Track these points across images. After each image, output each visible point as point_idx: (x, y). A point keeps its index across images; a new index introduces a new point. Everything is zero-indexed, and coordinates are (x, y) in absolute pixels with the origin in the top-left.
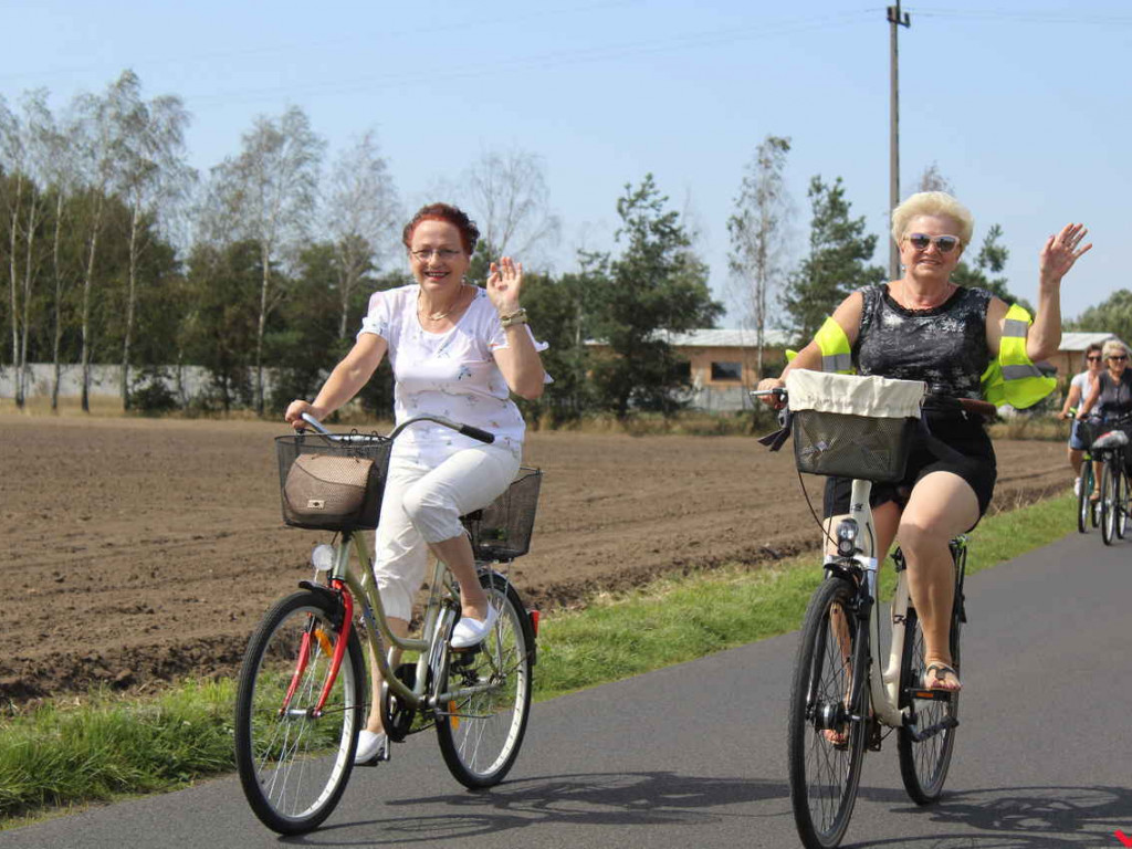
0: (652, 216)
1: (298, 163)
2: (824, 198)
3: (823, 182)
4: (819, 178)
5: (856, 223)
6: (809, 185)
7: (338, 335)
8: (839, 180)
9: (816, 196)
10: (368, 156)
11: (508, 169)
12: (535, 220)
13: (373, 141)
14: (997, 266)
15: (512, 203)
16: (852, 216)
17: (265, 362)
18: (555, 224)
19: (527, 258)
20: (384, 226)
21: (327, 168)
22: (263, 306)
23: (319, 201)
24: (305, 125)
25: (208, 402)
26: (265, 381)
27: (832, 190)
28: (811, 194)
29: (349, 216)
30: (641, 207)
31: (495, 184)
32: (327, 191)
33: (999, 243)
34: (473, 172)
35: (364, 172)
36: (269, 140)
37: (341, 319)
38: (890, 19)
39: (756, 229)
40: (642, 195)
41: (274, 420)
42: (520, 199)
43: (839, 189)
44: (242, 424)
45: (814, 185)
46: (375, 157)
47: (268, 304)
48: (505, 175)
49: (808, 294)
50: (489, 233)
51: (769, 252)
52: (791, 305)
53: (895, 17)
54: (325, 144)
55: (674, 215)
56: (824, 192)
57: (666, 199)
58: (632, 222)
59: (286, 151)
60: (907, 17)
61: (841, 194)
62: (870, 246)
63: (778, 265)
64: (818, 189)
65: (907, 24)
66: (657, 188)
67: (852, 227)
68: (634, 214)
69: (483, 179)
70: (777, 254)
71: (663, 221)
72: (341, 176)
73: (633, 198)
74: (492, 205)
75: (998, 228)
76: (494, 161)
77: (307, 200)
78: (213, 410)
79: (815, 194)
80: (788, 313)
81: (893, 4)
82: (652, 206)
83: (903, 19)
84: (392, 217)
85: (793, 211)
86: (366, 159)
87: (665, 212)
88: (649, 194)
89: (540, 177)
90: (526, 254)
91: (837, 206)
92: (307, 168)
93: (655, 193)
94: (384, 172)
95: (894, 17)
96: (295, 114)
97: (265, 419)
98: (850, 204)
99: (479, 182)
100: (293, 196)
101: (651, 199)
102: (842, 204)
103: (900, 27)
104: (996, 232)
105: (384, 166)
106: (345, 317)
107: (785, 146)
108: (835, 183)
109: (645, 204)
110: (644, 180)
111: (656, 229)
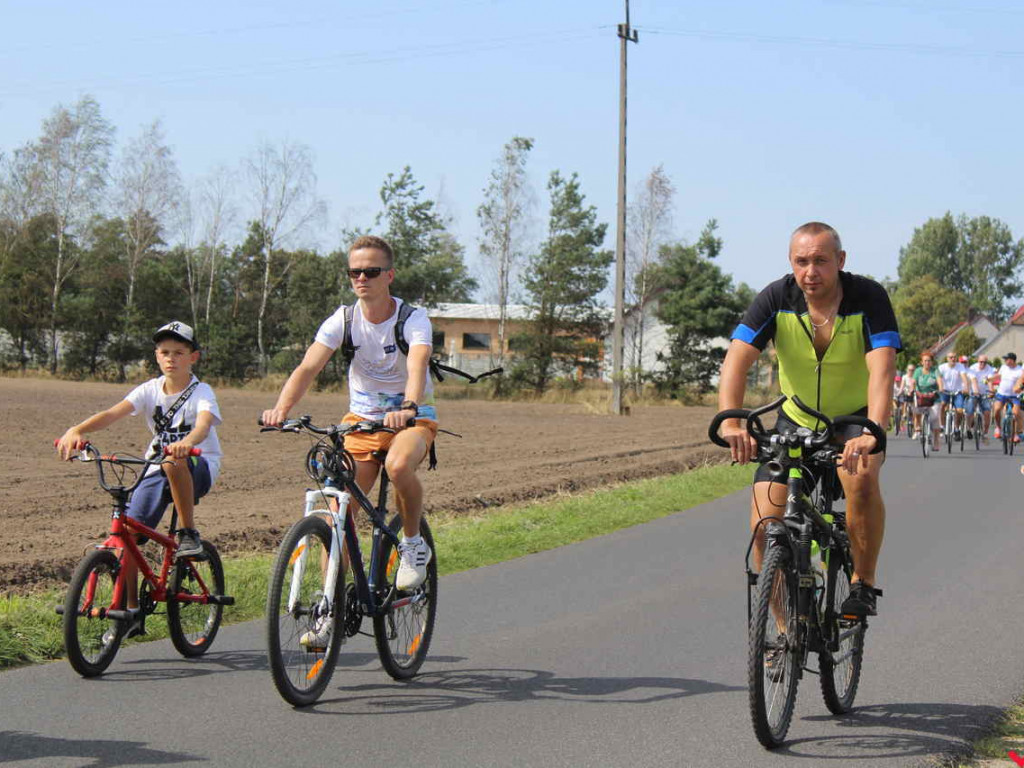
0: (410, 202)
1: (90, 147)
2: (562, 190)
3: (561, 176)
4: (557, 173)
5: (588, 212)
6: (548, 178)
7: (125, 303)
8: (575, 175)
9: (554, 189)
10: (154, 142)
11: (281, 158)
12: (305, 204)
13: (160, 131)
14: (713, 253)
15: (284, 188)
16: (585, 206)
17: (57, 325)
18: (322, 208)
19: (297, 238)
20: (167, 206)
21: (117, 152)
22: (58, 276)
23: (109, 181)
24: (96, 112)
25: (6, 362)
26: (59, 343)
27: (568, 183)
28: (550, 187)
29: (136, 196)
30: (400, 195)
31: (270, 172)
32: (116, 173)
33: (715, 235)
34: (250, 161)
35: (152, 157)
36: (65, 127)
37: (128, 289)
38: (620, 36)
39: (503, 216)
40: (401, 185)
41: (64, 379)
42: (292, 185)
43: (575, 183)
44: (37, 382)
45: (553, 179)
46: (161, 144)
47: (63, 273)
48: (279, 164)
49: (546, 275)
50: (263, 215)
51: (513, 237)
52: (531, 285)
53: (626, 34)
54: (114, 130)
55: (430, 204)
56: (562, 185)
57: (422, 189)
58: (392, 208)
59: (80, 137)
60: (635, 33)
61: (576, 187)
62: (601, 233)
63: (519, 250)
64: (557, 183)
65: (635, 40)
66: (414, 179)
67: (585, 216)
68: (394, 202)
69: (259, 166)
70: (520, 239)
71: (419, 208)
72: (131, 161)
73: (394, 186)
74: (267, 189)
75: (715, 221)
76: (270, 151)
77: (98, 181)
78: (11, 368)
79: (553, 187)
80: (528, 291)
81: (623, 22)
82: (410, 194)
83: (632, 36)
84: (176, 198)
85: (534, 201)
86: (153, 146)
87: (421, 200)
88: (407, 185)
89: (309, 166)
90: (296, 234)
91: (572, 198)
92: (99, 152)
93: (413, 183)
94: (171, 158)
95: (624, 33)
96: (87, 103)
97: (58, 378)
98: (584, 197)
99: (256, 169)
100: (85, 176)
101: (409, 188)
102: (575, 195)
103: (629, 42)
104: (713, 225)
105: (169, 152)
106: (131, 287)
107: (528, 146)
108: (572, 177)
109: (404, 192)
110: (403, 172)
111: (413, 216)
